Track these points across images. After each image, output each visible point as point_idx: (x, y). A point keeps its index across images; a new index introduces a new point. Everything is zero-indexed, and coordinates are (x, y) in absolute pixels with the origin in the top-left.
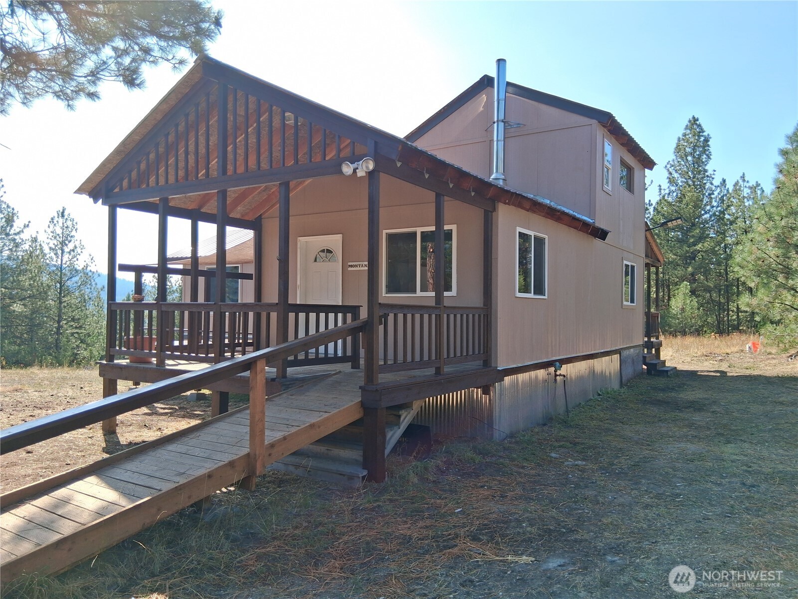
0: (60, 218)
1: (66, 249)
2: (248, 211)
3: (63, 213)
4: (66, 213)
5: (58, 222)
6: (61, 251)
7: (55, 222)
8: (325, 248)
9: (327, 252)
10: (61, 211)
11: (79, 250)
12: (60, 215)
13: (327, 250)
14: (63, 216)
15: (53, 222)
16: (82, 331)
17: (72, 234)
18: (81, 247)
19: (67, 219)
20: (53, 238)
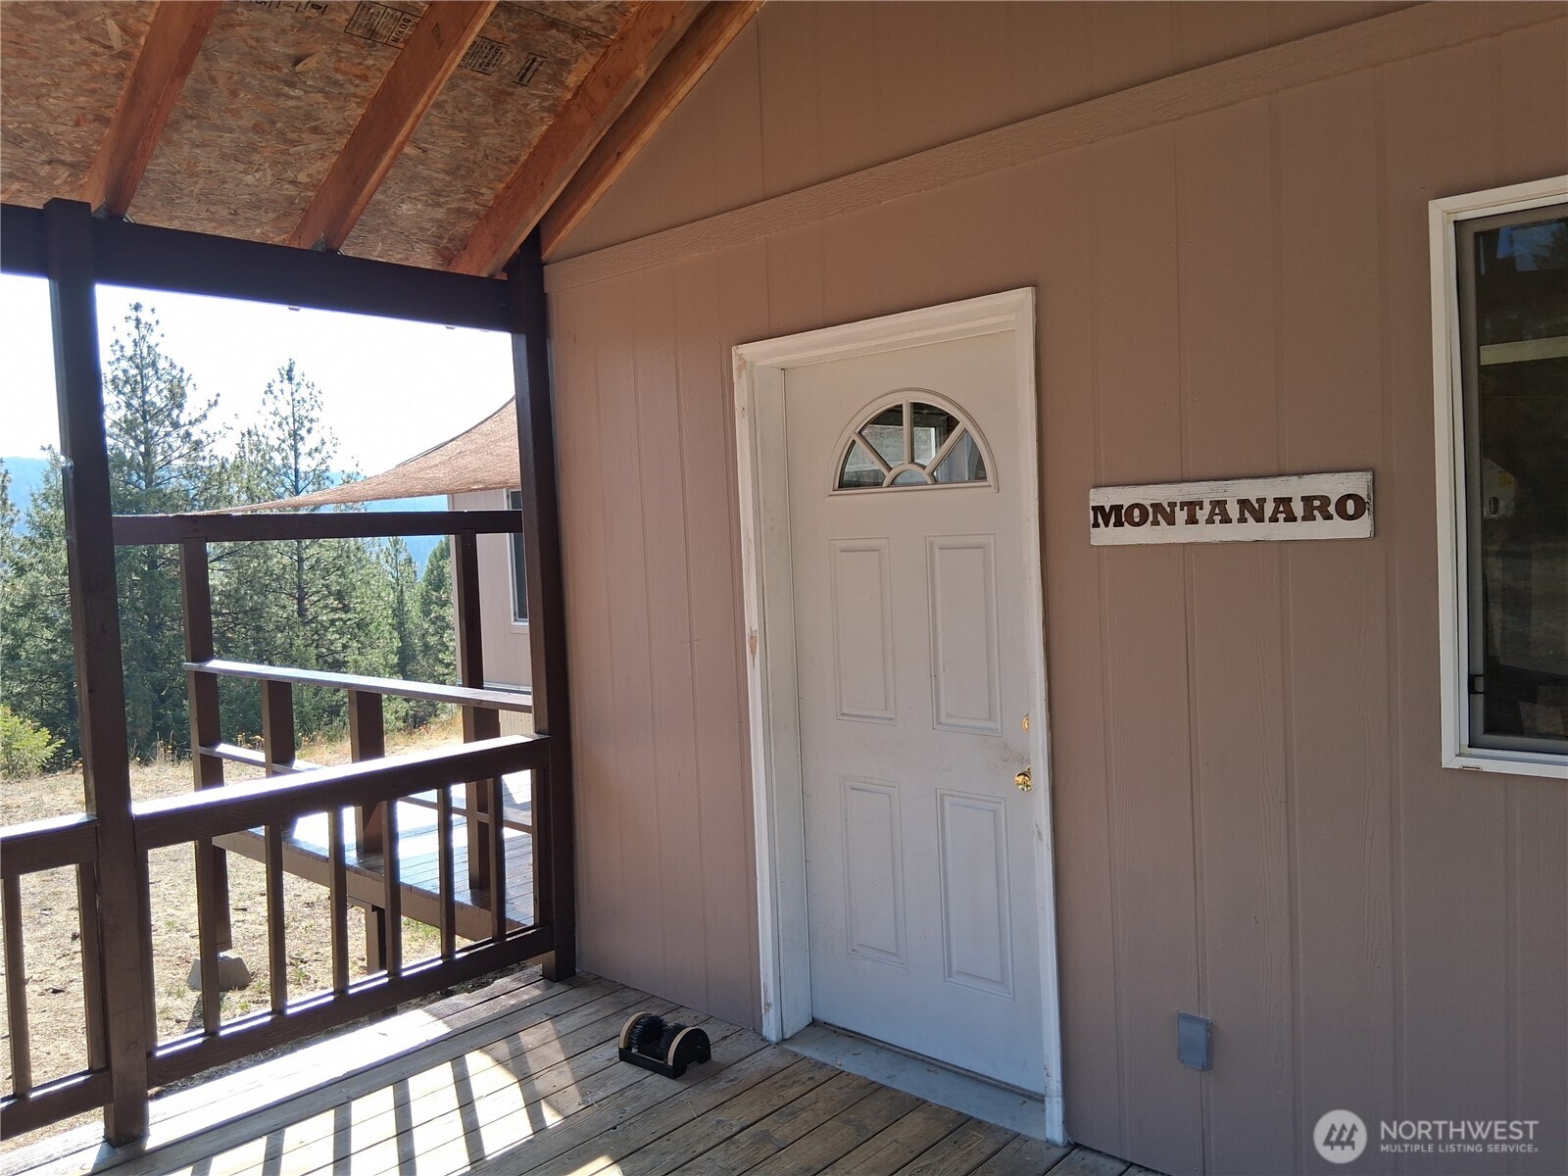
0: (286, 382)
1: (303, 448)
2: (465, 226)
3: (290, 370)
4: (296, 373)
5: (282, 391)
6: (293, 453)
7: (276, 392)
8: (905, 400)
9: (915, 423)
10: (287, 368)
11: (328, 447)
12: (286, 377)
13: (917, 408)
14: (290, 379)
15: (272, 393)
16: (350, 616)
17: (312, 415)
18: (334, 441)
19: (298, 384)
20: (276, 426)
